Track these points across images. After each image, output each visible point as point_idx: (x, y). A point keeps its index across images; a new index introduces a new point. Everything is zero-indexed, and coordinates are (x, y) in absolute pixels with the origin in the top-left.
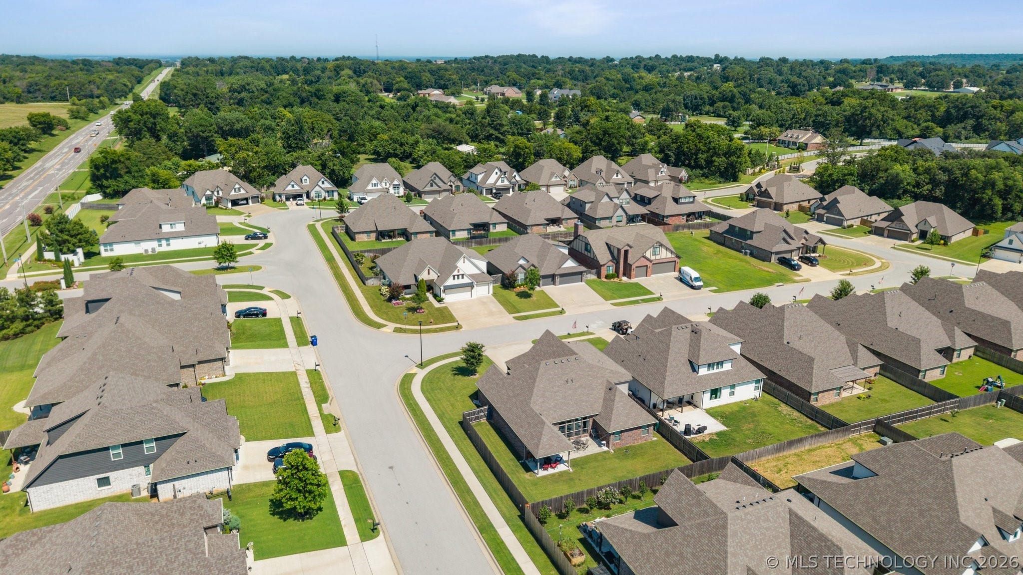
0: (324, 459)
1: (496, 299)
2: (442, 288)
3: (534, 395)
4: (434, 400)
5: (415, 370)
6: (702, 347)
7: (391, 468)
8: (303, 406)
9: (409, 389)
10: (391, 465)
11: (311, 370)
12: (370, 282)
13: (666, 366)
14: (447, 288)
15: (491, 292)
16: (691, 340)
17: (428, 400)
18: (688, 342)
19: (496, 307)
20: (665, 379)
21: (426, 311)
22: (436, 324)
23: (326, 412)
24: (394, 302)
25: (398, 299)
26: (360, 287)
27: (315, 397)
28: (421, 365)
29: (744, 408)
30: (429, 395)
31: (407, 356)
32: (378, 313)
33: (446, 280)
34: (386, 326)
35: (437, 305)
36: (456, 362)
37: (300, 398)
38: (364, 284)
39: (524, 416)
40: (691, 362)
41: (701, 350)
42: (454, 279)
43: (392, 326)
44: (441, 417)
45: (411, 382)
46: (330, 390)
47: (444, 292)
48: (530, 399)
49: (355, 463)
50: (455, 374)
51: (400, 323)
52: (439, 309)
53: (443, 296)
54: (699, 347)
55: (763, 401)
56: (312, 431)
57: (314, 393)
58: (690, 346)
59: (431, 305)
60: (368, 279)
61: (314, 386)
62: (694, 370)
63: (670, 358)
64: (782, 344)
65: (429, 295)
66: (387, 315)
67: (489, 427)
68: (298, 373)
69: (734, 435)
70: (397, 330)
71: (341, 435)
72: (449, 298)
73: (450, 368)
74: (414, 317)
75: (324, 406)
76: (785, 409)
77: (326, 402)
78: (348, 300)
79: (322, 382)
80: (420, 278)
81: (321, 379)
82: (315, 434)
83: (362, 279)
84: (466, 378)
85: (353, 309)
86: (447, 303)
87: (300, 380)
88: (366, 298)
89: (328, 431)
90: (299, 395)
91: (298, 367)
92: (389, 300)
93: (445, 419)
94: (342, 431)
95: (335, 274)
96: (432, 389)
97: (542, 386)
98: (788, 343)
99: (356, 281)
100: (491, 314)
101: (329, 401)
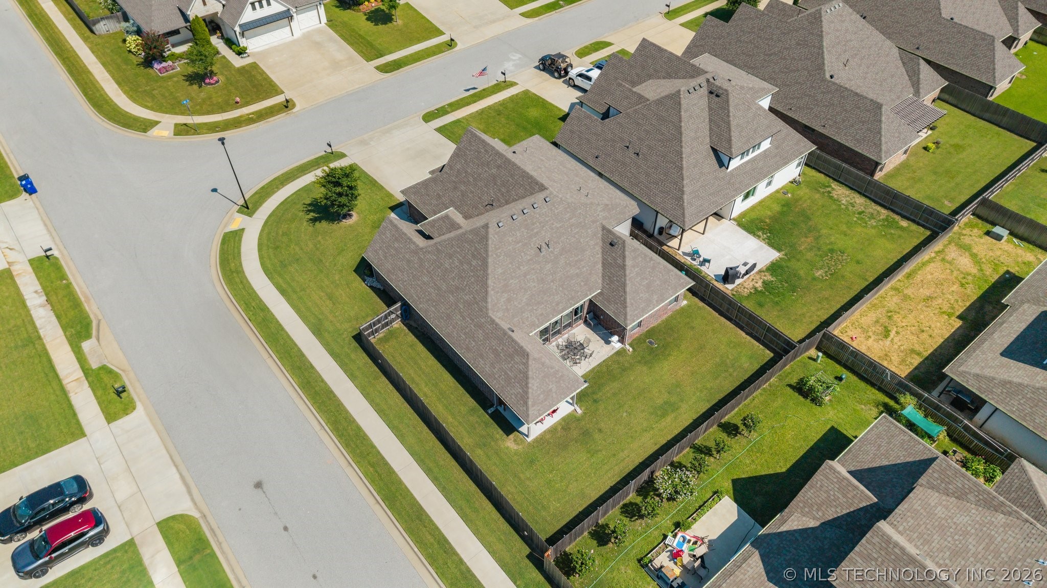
0: (120, 497)
1: (336, 32)
2: (237, 29)
3: (491, 292)
4: (295, 292)
5: (238, 221)
6: (734, 123)
7: (258, 485)
8: (44, 359)
9: (239, 271)
10: (256, 480)
11: (39, 259)
12: (102, 27)
13: (681, 168)
14: (248, 27)
15: (324, 20)
16: (710, 109)
17: (283, 292)
18: (706, 114)
19: (341, 50)
20: (683, 192)
21: (222, 78)
22: (247, 104)
23: (94, 364)
24: (157, 66)
25: (163, 59)
26: (85, 39)
27: (64, 328)
28: (247, 208)
29: (787, 205)
30: (281, 281)
31: (215, 190)
32: (135, 94)
33: (240, 13)
34: (157, 123)
35: (238, 62)
36: (306, 189)
37: (33, 339)
38: (92, 32)
39: (480, 334)
40: (715, 151)
41: (733, 129)
42: (254, 8)
43: (166, 124)
44: (318, 331)
45: (239, 253)
46: (88, 300)
47: (243, 35)
48: (485, 299)
49: (183, 489)
50: (314, 220)
51: (182, 114)
52: (242, 71)
53: (243, 42)
54: (729, 123)
55: (808, 184)
56: (78, 423)
57: (58, 317)
58: (711, 121)
59: (227, 64)
60: (96, 22)
61: (54, 298)
62: (721, 164)
63: (686, 150)
64: (823, 80)
65: (215, 41)
66: (153, 97)
67: (411, 338)
68: (15, 269)
69: (793, 264)
70: (182, 130)
71: (138, 418)
72: (255, 44)
73: (300, 206)
74: (202, 95)
75: (86, 346)
76: (840, 192)
77: (88, 336)
78: (71, 73)
79: (69, 286)
80: (191, 14)
81: (63, 277)
82: (87, 430)
83: (86, 23)
84: (335, 226)
85: (85, 93)
86: (254, 54)
87: (22, 289)
88: (104, 64)
89: (111, 417)
90: (30, 328)
91: (12, 256)
92: (148, 63)
93: (326, 335)
94: (139, 406)
95: (30, 16)
96: (284, 265)
97: (500, 271)
98: (832, 77)
99: (75, 27)
100: (336, 66)
101: (94, 332)
